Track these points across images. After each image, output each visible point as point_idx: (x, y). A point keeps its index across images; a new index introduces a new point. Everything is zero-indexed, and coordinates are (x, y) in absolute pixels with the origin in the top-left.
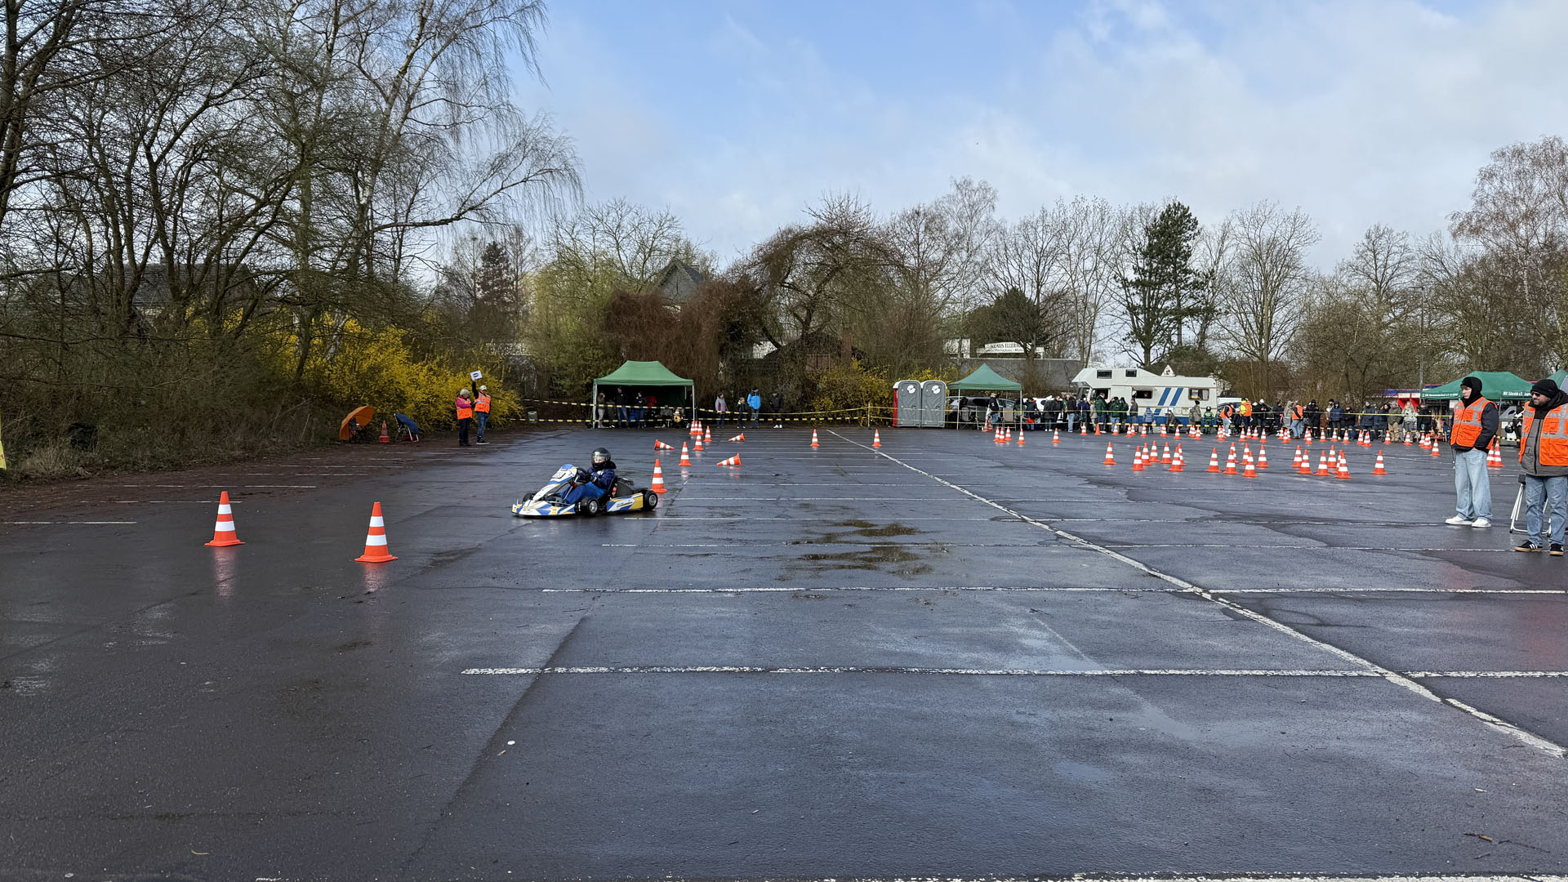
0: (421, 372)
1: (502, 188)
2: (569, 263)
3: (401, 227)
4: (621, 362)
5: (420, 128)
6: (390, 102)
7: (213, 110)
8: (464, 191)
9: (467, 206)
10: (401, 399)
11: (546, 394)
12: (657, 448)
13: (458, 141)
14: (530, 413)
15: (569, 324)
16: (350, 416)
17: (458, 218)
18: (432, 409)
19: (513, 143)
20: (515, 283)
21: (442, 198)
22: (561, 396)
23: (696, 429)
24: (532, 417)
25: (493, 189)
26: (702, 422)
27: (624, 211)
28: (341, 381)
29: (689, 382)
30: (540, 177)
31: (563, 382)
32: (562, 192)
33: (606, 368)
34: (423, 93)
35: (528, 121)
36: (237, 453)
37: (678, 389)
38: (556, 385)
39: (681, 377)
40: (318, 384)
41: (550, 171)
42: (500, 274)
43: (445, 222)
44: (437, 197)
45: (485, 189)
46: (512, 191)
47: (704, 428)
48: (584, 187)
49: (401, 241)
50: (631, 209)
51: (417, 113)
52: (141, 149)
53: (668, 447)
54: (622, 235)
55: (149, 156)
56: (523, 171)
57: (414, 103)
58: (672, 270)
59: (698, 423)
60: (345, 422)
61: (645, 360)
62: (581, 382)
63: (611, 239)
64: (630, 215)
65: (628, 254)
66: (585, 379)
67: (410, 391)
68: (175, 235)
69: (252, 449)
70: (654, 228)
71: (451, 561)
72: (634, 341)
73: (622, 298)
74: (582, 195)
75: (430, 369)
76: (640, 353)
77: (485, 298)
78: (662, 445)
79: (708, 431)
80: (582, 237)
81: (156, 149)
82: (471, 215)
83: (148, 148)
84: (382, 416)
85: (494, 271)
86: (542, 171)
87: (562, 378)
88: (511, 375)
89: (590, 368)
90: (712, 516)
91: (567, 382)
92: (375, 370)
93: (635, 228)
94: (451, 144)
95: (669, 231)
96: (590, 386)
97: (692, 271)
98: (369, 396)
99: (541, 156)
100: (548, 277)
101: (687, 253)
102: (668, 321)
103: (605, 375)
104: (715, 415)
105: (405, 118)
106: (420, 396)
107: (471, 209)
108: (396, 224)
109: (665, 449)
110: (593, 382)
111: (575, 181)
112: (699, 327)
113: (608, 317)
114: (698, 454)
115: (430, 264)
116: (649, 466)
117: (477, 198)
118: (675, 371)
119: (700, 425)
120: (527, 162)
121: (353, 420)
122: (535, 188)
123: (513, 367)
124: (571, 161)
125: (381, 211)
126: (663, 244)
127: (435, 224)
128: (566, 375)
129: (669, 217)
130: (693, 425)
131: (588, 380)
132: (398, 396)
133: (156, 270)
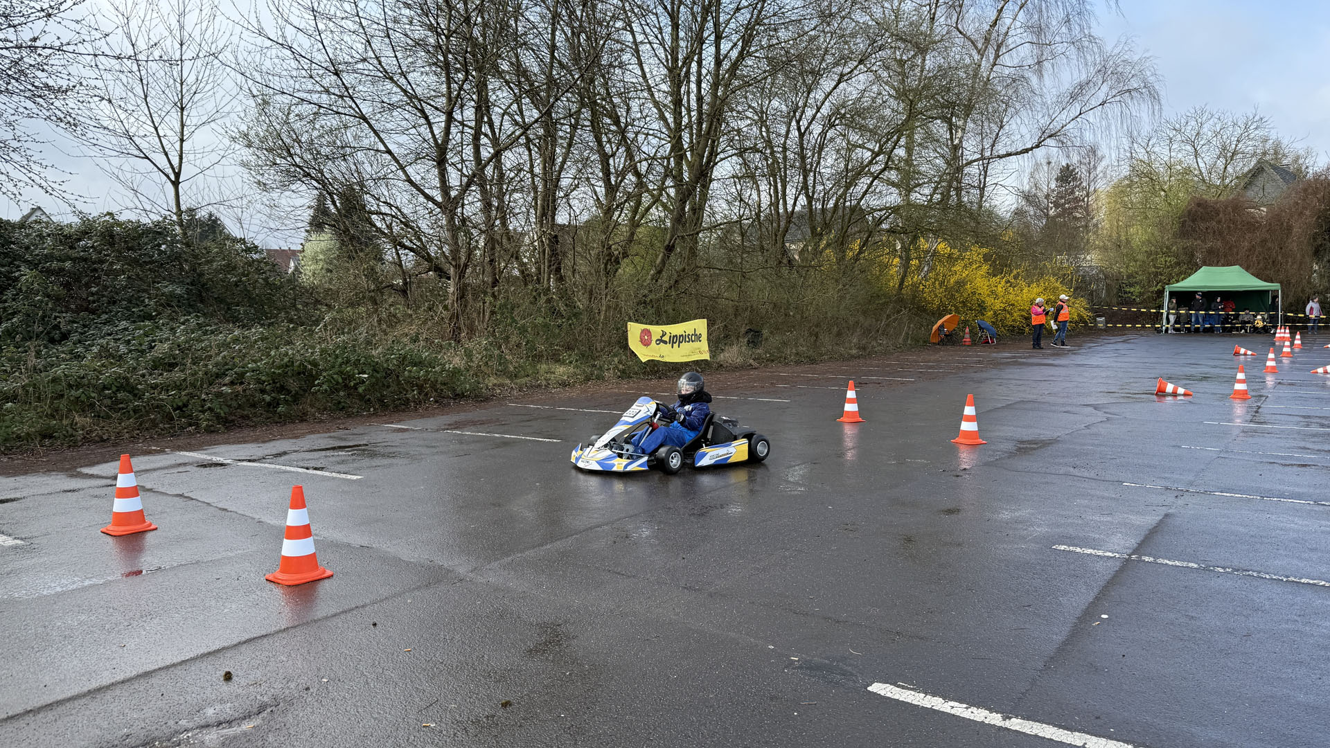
0: (999, 284)
1: (1080, 114)
2: (1144, 176)
3: (985, 161)
4: (1198, 268)
5: (1007, 71)
6: (981, 53)
7: (842, 85)
8: (1044, 121)
9: (1046, 135)
10: (982, 308)
11: (1115, 301)
12: (1237, 354)
13: (1041, 76)
14: (1098, 319)
15: (1139, 234)
16: (940, 322)
17: (1037, 146)
18: (1008, 316)
19: (1092, 70)
20: (1086, 199)
21: (1024, 130)
22: (1131, 303)
23: (1282, 335)
24: (1100, 322)
25: (1072, 115)
26: (1290, 328)
27: (1204, 119)
28: (932, 294)
29: (1275, 286)
30: (1118, 98)
31: (1132, 290)
32: (1141, 111)
33: (1179, 275)
34: (1010, 40)
35: (1108, 48)
36: (854, 352)
37: (1261, 294)
38: (1125, 292)
39: (1265, 281)
40: (914, 297)
41: (1129, 91)
42: (1073, 192)
43: (1027, 151)
44: (1020, 129)
45: (1064, 117)
46: (1090, 116)
47: (1293, 334)
48: (1163, 102)
49: (986, 172)
50: (1213, 115)
51: (1006, 59)
52: (794, 123)
53: (1249, 353)
54: (1202, 143)
55: (799, 129)
56: (1101, 96)
57: (1003, 50)
58: (1257, 172)
59: (1285, 329)
60: (935, 327)
61: (1223, 265)
62: (1151, 289)
63: (1189, 148)
64: (1211, 122)
65: (1208, 158)
66: (1156, 286)
67: (989, 301)
68: (814, 187)
69: (864, 349)
70: (1239, 131)
71: (1034, 449)
72: (1212, 247)
73: (1199, 205)
74: (1161, 110)
75: (1008, 282)
76: (1216, 258)
77: (1058, 215)
78: (1242, 351)
79: (1298, 337)
80: (1156, 149)
81: (804, 123)
82: (1050, 142)
83: (798, 122)
84: (965, 322)
85: (1066, 190)
86: (1121, 93)
87: (1131, 285)
88: (1081, 286)
89: (1161, 275)
90: (1308, 426)
91: (1136, 289)
92: (961, 284)
93: (1216, 134)
94: (1034, 80)
95: (1257, 132)
96: (1160, 293)
97: (1283, 172)
98: (955, 306)
99: (1119, 77)
100: (1121, 191)
101: (1276, 153)
102: (1252, 226)
103: (1178, 281)
104: (1307, 319)
105: (994, 64)
106: (998, 305)
107: (1050, 136)
108: (983, 158)
109: (1245, 354)
110: (1164, 289)
111: (1154, 96)
112: (1290, 228)
113: (1184, 223)
114: (1286, 361)
115: (1011, 189)
116: (1230, 372)
117: (1056, 125)
118: (1258, 276)
119: (1287, 331)
120: (1105, 88)
121: (942, 326)
122: (1113, 110)
123: (1084, 277)
124: (1152, 79)
125: (970, 149)
126: (1248, 147)
127: (1017, 154)
128: (1136, 283)
129: (1257, 118)
130: (1278, 331)
131: (1159, 287)
132: (979, 305)
133: (801, 216)
